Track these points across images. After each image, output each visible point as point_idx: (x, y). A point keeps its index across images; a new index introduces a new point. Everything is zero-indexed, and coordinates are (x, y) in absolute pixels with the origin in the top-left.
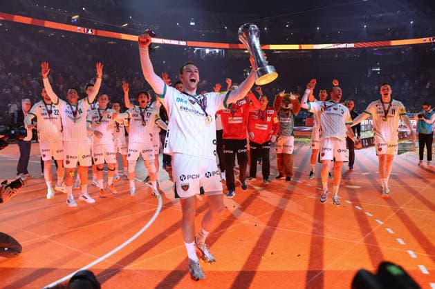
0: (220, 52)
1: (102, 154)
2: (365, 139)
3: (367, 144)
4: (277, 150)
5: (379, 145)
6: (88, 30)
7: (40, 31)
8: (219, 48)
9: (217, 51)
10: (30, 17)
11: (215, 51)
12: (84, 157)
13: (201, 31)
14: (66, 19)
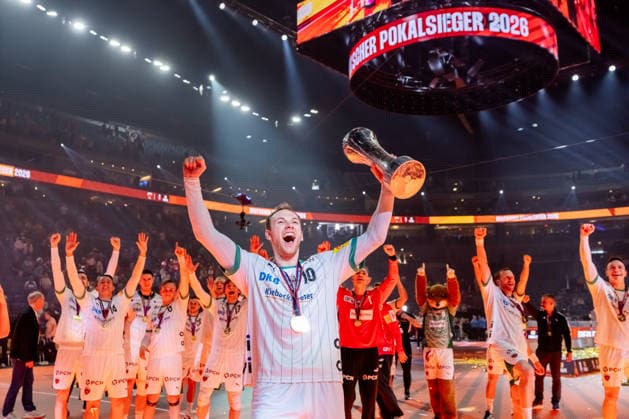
0: (356, 228)
1: (157, 379)
2: (582, 361)
3: (586, 369)
4: (427, 373)
5: (605, 369)
6: (162, 197)
7: (92, 198)
8: (355, 223)
9: (352, 227)
10: (81, 178)
11: (348, 227)
12: (115, 382)
13: (328, 198)
14: (132, 180)
